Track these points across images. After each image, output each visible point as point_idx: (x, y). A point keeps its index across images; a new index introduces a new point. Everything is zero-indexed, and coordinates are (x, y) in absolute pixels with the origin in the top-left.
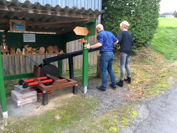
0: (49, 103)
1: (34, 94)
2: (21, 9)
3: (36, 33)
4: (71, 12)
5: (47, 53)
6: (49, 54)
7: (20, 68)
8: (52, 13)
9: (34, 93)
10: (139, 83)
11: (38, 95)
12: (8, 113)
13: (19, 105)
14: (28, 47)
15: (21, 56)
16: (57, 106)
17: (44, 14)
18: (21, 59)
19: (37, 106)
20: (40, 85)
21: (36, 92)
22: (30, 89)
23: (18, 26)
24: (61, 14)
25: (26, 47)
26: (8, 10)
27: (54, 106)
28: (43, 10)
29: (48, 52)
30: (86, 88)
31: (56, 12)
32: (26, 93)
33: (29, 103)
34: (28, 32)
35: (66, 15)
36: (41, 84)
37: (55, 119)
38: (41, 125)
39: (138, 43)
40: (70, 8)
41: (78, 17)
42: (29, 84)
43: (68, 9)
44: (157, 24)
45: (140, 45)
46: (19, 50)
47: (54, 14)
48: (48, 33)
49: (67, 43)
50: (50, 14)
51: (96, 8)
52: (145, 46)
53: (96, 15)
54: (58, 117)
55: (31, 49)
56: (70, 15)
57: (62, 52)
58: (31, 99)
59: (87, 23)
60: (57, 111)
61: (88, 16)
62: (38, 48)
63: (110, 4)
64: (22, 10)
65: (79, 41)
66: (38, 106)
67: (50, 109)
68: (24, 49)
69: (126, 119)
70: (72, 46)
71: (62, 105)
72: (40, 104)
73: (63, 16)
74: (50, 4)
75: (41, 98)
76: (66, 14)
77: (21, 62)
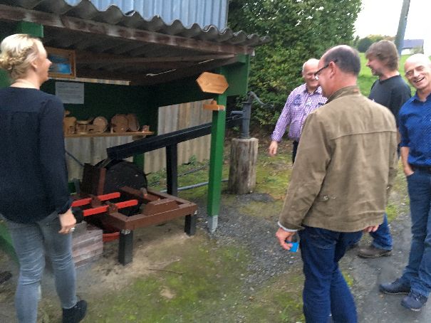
1: (96, 238)
4: (200, 37)
5: (112, 132)
9: (97, 234)
11: (105, 239)
14: (67, 116)
16: (156, 266)
19: (107, 268)
20: (111, 214)
21: (101, 231)
27: (147, 265)
31: (167, 36)
33: (85, 261)
37: (162, 298)
38: (134, 314)
40: (202, 28)
42: (86, 212)
43: (197, 31)
50: (153, 41)
54: (167, 294)
56: (195, 44)
58: (88, 251)
60: (162, 279)
61: (233, 48)
62: (88, 121)
64: (94, 28)
65: (204, 107)
67: (141, 273)
71: (168, 263)
74: (163, 18)
76: (188, 42)
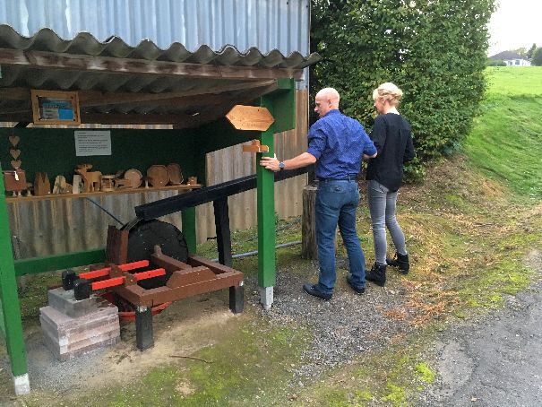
0: (156, 344)
1: (110, 317)
2: (66, 59)
3: (114, 126)
4: (218, 61)
5: (147, 187)
6: (153, 191)
7: (65, 236)
8: (160, 68)
9: (110, 313)
10: (434, 271)
11: (121, 319)
12: (30, 379)
13: (63, 351)
14: (89, 171)
15: (68, 200)
16: (182, 352)
17: (136, 70)
18: (69, 206)
19: (121, 354)
20: (128, 287)
21: (116, 309)
22: (98, 301)
23: (57, 110)
24: (186, 68)
25: (83, 170)
26: (27, 63)
28: (131, 60)
29: (150, 185)
30: (270, 291)
31: (172, 63)
32: (86, 314)
33: (97, 346)
34: (88, 126)
35: (202, 71)
36: (131, 284)
37: (177, 393)
39: (424, 148)
40: (214, 50)
41: (241, 75)
42: (96, 285)
43: (210, 54)
44: (480, 89)
45: (433, 153)
46: (61, 181)
47: (167, 71)
48: (151, 127)
49: (208, 155)
50: (153, 71)
51: (295, 48)
52: (446, 156)
53: (296, 68)
54: (185, 389)
55: (100, 178)
56: (215, 71)
57: (193, 183)
58: (100, 333)
59: (267, 92)
60: (184, 369)
61: (271, 72)
62: (118, 175)
63: (334, 33)
64: (70, 61)
65: (244, 149)
66: (121, 352)
67: (160, 361)
68: (76, 179)
69: (399, 389)
70: (224, 165)
72: (130, 346)
73: (195, 74)
74: (155, 42)
75: (133, 327)
76: (204, 69)
77: (69, 218)
